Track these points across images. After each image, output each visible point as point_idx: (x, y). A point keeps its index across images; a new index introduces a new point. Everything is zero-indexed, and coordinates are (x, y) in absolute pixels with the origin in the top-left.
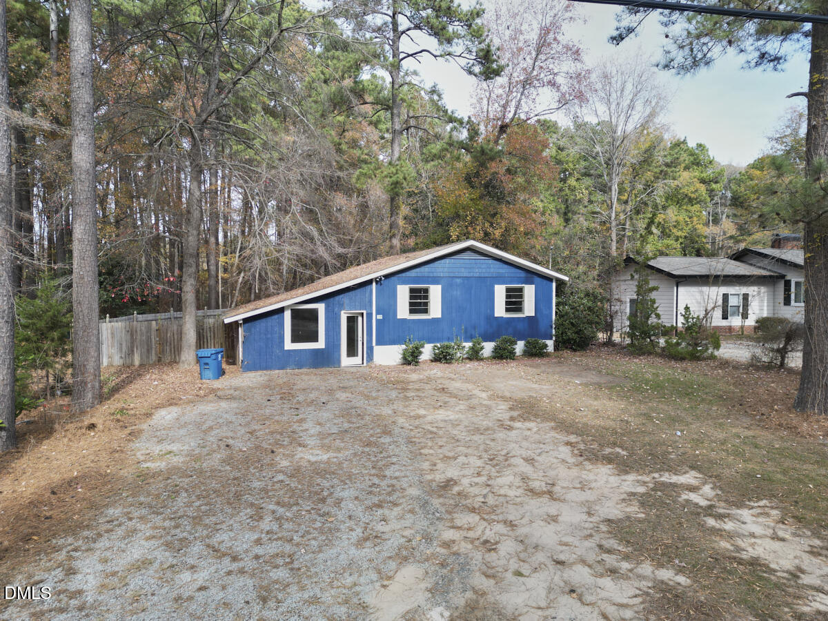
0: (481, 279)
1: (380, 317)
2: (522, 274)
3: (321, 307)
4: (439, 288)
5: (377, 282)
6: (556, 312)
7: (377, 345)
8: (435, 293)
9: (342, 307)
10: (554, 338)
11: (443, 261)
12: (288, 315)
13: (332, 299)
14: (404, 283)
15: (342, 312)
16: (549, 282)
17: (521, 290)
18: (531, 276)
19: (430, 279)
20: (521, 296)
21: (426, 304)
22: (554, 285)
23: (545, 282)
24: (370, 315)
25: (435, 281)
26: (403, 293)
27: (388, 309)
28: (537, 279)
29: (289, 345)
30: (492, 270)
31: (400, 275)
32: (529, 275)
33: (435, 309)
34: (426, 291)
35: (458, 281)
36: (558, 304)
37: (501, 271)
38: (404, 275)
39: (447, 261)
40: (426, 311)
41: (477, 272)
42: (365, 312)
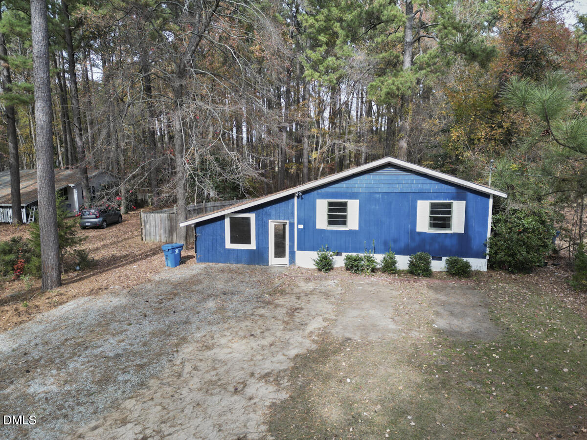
0: (403, 195)
1: (301, 226)
2: (452, 190)
3: (252, 216)
4: (357, 201)
5: (298, 197)
6: (492, 229)
7: (298, 250)
8: (353, 208)
9: (269, 216)
10: (488, 257)
11: (361, 177)
12: (227, 221)
13: (261, 210)
14: (323, 197)
15: (270, 221)
16: (485, 199)
17: (449, 206)
18: (461, 192)
19: (348, 194)
20: (450, 212)
21: (345, 217)
22: (491, 201)
23: (479, 198)
24: (292, 225)
25: (353, 196)
26: (322, 206)
27: (308, 219)
28: (470, 196)
29: (229, 245)
30: (415, 186)
31: (319, 191)
32: (461, 191)
33: (353, 222)
34: (345, 204)
35: (377, 196)
36: (495, 223)
37: (425, 186)
38: (323, 190)
39: (366, 177)
40: (344, 223)
41: (398, 188)
42: (288, 221)
